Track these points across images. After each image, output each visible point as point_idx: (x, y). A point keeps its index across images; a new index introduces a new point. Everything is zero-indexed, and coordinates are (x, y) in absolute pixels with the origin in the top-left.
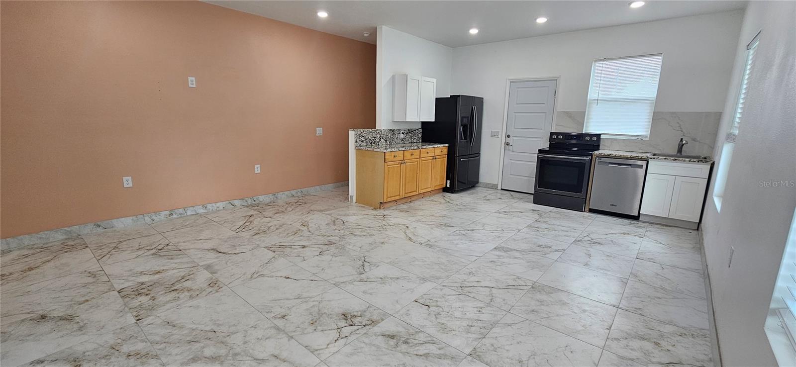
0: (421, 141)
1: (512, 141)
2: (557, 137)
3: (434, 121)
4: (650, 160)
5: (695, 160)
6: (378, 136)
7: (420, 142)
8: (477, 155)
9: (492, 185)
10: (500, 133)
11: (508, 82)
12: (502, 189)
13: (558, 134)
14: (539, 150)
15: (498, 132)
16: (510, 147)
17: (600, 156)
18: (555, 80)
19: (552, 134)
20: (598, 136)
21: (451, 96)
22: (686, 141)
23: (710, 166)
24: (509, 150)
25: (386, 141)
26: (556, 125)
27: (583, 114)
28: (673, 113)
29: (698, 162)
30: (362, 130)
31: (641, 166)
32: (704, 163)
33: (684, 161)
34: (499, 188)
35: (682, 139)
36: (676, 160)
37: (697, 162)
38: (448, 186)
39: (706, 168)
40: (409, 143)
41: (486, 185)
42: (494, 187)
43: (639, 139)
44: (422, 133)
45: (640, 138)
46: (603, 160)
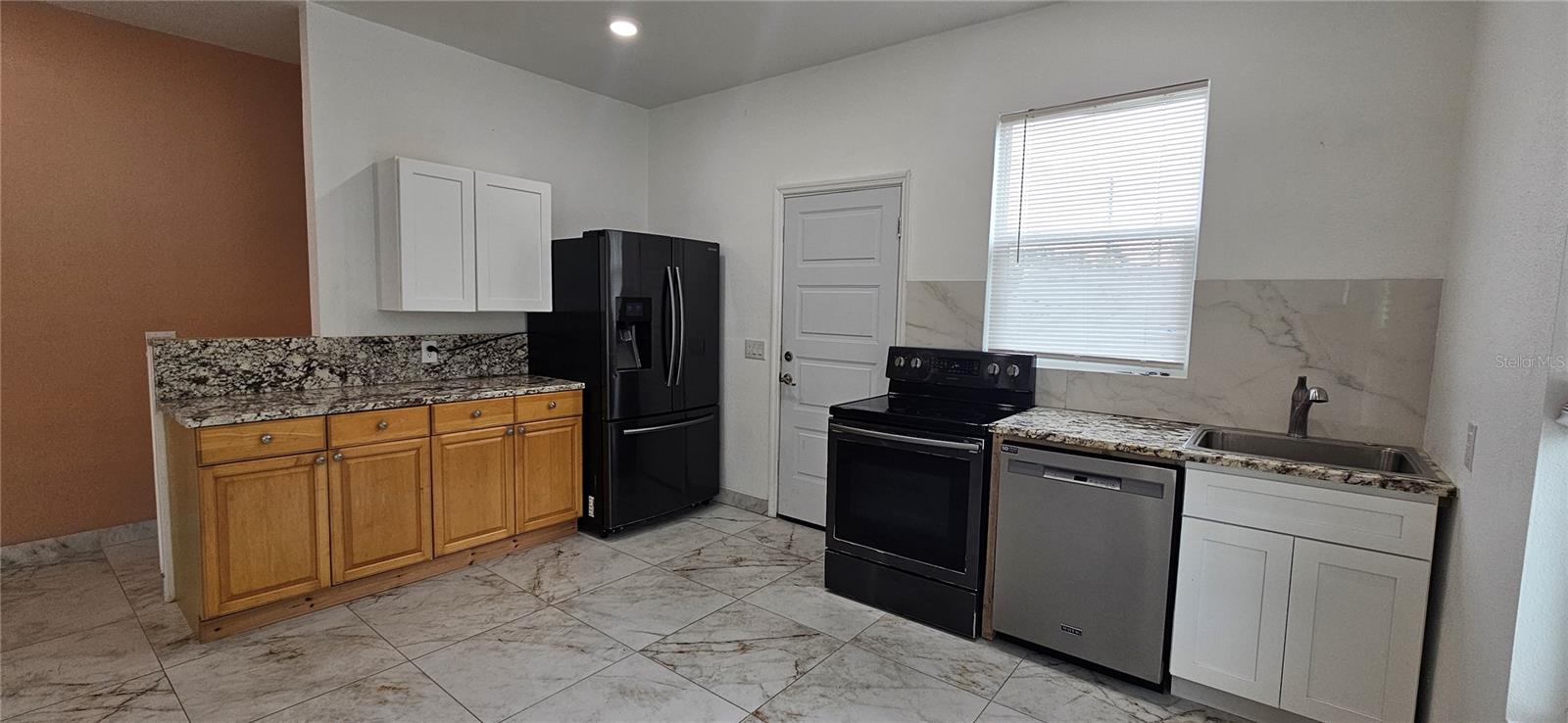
0: (526, 370)
1: (796, 371)
2: (908, 362)
3: (551, 310)
4: (1188, 464)
5: (1368, 476)
6: (298, 360)
7: (521, 374)
8: (711, 409)
9: (753, 503)
10: (766, 345)
11: (779, 197)
12: (779, 516)
13: (909, 352)
14: (833, 410)
15: (762, 344)
16: (795, 391)
17: (1014, 441)
18: (897, 185)
19: (894, 352)
20: (1026, 361)
21: (584, 233)
22: (1320, 390)
23: (1435, 508)
24: (792, 398)
25: (343, 376)
26: (907, 324)
27: (978, 290)
28: (1264, 284)
29: (1383, 485)
30: (193, 343)
31: (1158, 489)
32: (1411, 494)
33: (1324, 477)
34: (772, 512)
35: (1302, 382)
36: (1288, 471)
37: (1376, 487)
38: (591, 514)
39: (1423, 514)
40: (469, 378)
41: (740, 501)
42: (759, 507)
43: (1156, 375)
44: (530, 345)
45: (1159, 370)
46: (1024, 454)
